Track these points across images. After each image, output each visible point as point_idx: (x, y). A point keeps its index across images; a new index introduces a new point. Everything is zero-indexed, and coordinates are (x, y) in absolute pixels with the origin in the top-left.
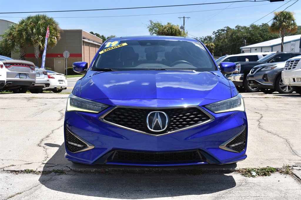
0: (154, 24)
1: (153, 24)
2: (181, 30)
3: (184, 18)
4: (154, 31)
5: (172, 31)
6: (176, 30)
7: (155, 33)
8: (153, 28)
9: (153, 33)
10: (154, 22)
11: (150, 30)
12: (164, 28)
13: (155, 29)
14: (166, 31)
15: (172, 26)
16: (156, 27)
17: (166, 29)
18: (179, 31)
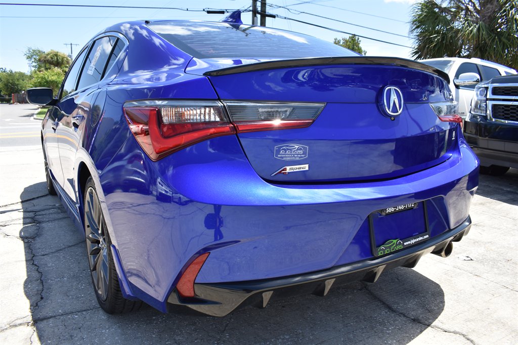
0: (33, 51)
1: (31, 50)
2: (69, 59)
3: (71, 44)
4: (33, 60)
5: (57, 59)
6: (63, 58)
7: (35, 62)
8: (32, 56)
9: (33, 62)
10: (34, 48)
11: (27, 58)
12: (47, 55)
13: (34, 57)
14: (50, 59)
15: (58, 52)
16: (37, 54)
17: (49, 56)
18: (67, 59)
